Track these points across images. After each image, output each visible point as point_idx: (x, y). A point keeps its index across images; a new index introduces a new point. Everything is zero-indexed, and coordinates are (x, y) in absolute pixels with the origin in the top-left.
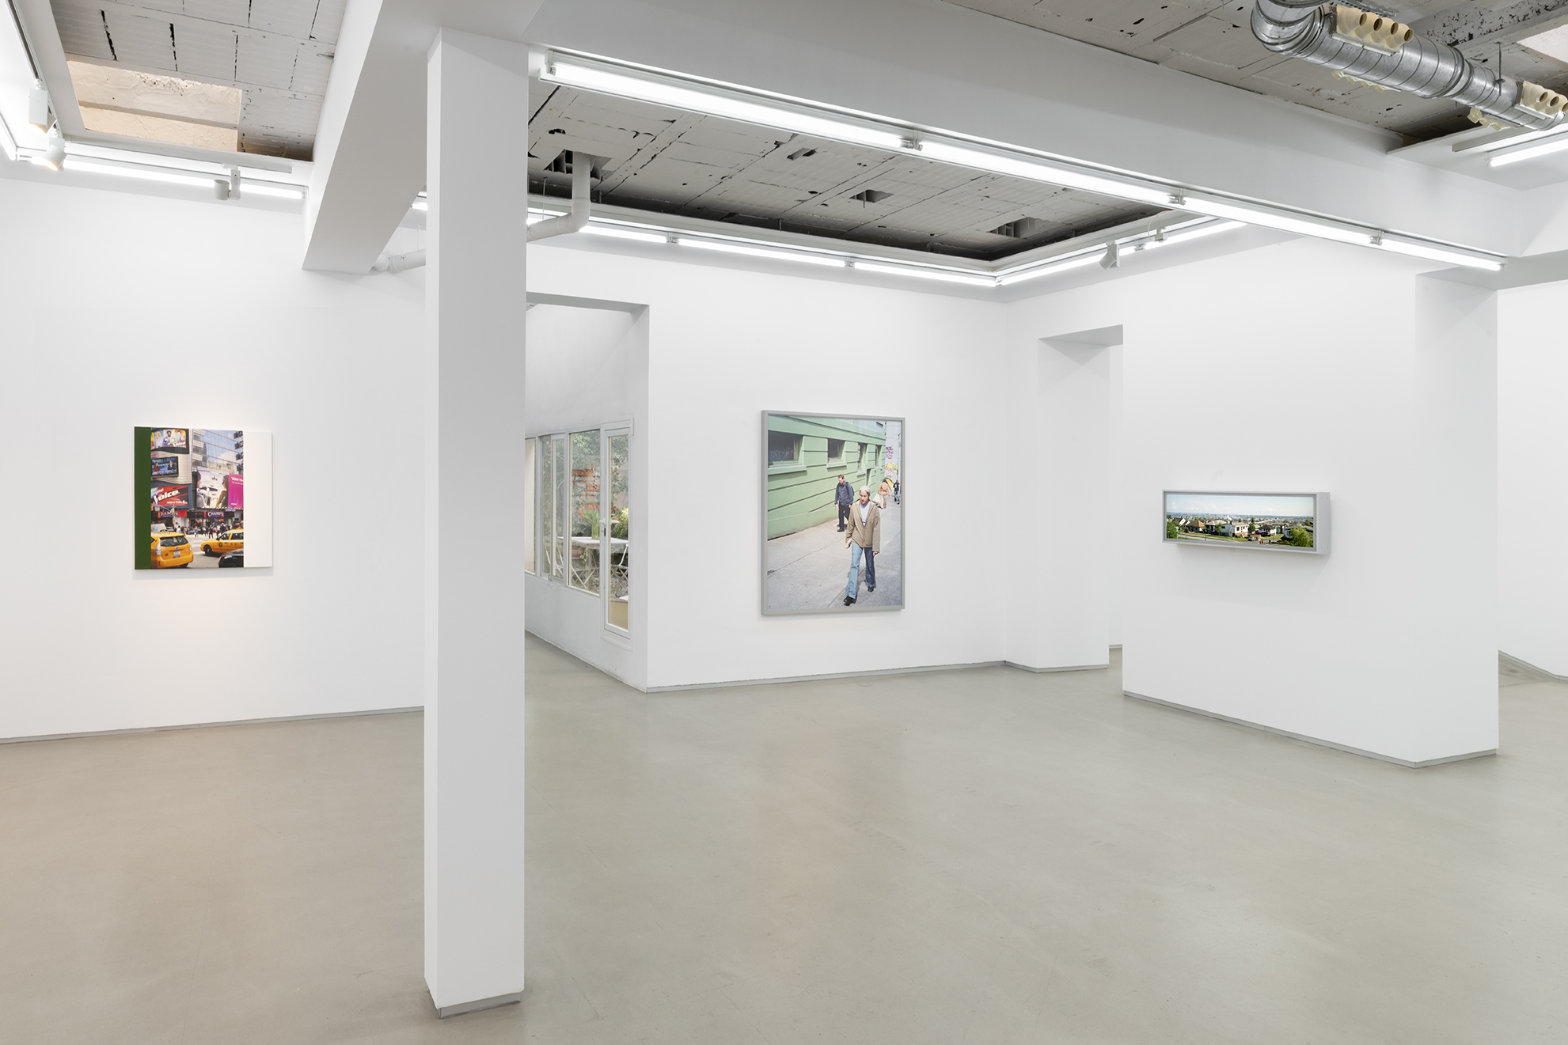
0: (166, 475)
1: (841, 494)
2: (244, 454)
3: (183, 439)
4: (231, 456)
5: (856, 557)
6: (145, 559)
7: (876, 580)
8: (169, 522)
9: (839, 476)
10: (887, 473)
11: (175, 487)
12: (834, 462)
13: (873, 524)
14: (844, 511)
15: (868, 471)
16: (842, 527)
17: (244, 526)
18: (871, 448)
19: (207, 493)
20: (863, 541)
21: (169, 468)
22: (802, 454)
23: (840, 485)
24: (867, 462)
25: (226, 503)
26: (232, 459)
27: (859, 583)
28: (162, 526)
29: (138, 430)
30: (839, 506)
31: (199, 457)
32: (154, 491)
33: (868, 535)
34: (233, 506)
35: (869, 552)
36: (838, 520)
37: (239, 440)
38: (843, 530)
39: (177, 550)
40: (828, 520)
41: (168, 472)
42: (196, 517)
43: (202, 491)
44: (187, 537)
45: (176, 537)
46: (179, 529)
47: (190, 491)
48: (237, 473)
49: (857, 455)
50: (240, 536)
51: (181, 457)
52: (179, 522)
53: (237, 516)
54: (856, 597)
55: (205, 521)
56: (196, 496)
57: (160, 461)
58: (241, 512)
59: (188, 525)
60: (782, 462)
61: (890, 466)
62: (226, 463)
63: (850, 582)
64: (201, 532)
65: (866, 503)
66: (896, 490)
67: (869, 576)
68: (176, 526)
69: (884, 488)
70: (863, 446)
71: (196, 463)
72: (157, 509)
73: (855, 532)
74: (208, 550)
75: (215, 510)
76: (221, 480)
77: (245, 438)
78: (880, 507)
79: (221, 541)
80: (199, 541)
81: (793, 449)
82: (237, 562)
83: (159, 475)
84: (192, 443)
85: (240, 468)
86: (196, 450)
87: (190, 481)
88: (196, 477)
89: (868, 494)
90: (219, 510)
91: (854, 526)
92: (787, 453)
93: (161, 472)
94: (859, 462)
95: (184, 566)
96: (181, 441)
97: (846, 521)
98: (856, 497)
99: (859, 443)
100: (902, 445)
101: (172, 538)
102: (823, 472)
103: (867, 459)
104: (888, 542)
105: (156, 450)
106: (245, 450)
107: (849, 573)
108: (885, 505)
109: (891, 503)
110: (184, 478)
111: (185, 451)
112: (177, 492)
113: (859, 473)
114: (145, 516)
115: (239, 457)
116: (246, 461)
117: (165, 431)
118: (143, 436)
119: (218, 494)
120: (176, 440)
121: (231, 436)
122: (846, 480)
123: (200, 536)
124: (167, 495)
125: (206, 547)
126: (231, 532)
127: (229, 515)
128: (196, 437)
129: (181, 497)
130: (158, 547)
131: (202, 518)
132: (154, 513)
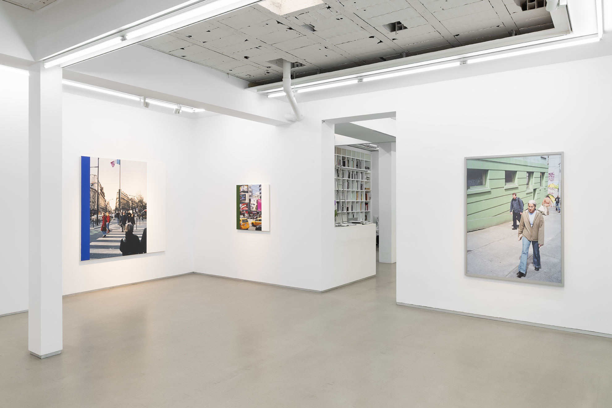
0: (243, 200)
1: (515, 205)
2: (262, 193)
3: (247, 188)
4: (258, 193)
5: (525, 247)
6: (239, 227)
7: (541, 263)
8: (244, 216)
9: (513, 194)
10: (549, 191)
11: (245, 204)
12: (510, 185)
13: (539, 225)
14: (517, 216)
15: (535, 190)
16: (515, 227)
17: (262, 217)
18: (537, 175)
19: (252, 205)
20: (531, 236)
21: (244, 198)
22: (488, 181)
23: (514, 200)
24: (534, 184)
25: (257, 209)
26: (259, 194)
27: (528, 264)
28: (242, 216)
29: (237, 186)
30: (514, 213)
31: (250, 194)
32: (241, 205)
33: (534, 233)
34: (259, 210)
35: (536, 244)
36: (512, 222)
37: (260, 188)
38: (516, 229)
39: (246, 224)
40: (505, 222)
41: (244, 199)
42: (250, 212)
43: (251, 205)
44: (248, 220)
45: (246, 220)
46: (246, 217)
47: (248, 205)
48: (260, 199)
49: (526, 180)
50: (260, 220)
51: (246, 194)
52: (246, 215)
53: (260, 213)
54: (526, 272)
55: (252, 215)
56: (250, 207)
57: (242, 195)
58: (261, 212)
59: (248, 216)
60: (475, 187)
61: (552, 186)
62: (257, 196)
63: (521, 262)
64: (251, 218)
65: (533, 212)
66: (557, 203)
67: (536, 260)
68: (245, 216)
69: (547, 201)
70: (530, 174)
71: (250, 196)
72: (241, 211)
73: (525, 230)
74: (253, 225)
75: (254, 211)
76: (256, 201)
77: (262, 187)
78: (544, 214)
79: (256, 221)
80: (251, 221)
81: (482, 178)
82: (259, 229)
84: (249, 189)
85: (261, 197)
86: (250, 192)
87: (249, 202)
88: (250, 200)
89: (535, 205)
90: (255, 211)
91: (524, 226)
92: (479, 181)
93: (242, 199)
94: (528, 184)
95: (247, 229)
97: (518, 223)
98: (525, 207)
99: (528, 172)
100: (561, 171)
101: (244, 220)
102: (502, 192)
103: (534, 182)
104: (550, 238)
105: (241, 192)
106: (262, 191)
107: (520, 257)
108: (548, 213)
109: (553, 212)
110: (247, 201)
111: (247, 192)
112: (245, 206)
113: (528, 191)
114: (239, 213)
115: (260, 193)
116: (262, 194)
117: (243, 186)
118: (238, 187)
119: (255, 206)
120: (245, 189)
121: (258, 186)
122: (518, 196)
123: (251, 219)
124: (244, 206)
125: (252, 223)
126: (258, 219)
127: (258, 213)
128: (250, 188)
129: (247, 207)
130: (242, 223)
131: (251, 213)
132: (241, 212)
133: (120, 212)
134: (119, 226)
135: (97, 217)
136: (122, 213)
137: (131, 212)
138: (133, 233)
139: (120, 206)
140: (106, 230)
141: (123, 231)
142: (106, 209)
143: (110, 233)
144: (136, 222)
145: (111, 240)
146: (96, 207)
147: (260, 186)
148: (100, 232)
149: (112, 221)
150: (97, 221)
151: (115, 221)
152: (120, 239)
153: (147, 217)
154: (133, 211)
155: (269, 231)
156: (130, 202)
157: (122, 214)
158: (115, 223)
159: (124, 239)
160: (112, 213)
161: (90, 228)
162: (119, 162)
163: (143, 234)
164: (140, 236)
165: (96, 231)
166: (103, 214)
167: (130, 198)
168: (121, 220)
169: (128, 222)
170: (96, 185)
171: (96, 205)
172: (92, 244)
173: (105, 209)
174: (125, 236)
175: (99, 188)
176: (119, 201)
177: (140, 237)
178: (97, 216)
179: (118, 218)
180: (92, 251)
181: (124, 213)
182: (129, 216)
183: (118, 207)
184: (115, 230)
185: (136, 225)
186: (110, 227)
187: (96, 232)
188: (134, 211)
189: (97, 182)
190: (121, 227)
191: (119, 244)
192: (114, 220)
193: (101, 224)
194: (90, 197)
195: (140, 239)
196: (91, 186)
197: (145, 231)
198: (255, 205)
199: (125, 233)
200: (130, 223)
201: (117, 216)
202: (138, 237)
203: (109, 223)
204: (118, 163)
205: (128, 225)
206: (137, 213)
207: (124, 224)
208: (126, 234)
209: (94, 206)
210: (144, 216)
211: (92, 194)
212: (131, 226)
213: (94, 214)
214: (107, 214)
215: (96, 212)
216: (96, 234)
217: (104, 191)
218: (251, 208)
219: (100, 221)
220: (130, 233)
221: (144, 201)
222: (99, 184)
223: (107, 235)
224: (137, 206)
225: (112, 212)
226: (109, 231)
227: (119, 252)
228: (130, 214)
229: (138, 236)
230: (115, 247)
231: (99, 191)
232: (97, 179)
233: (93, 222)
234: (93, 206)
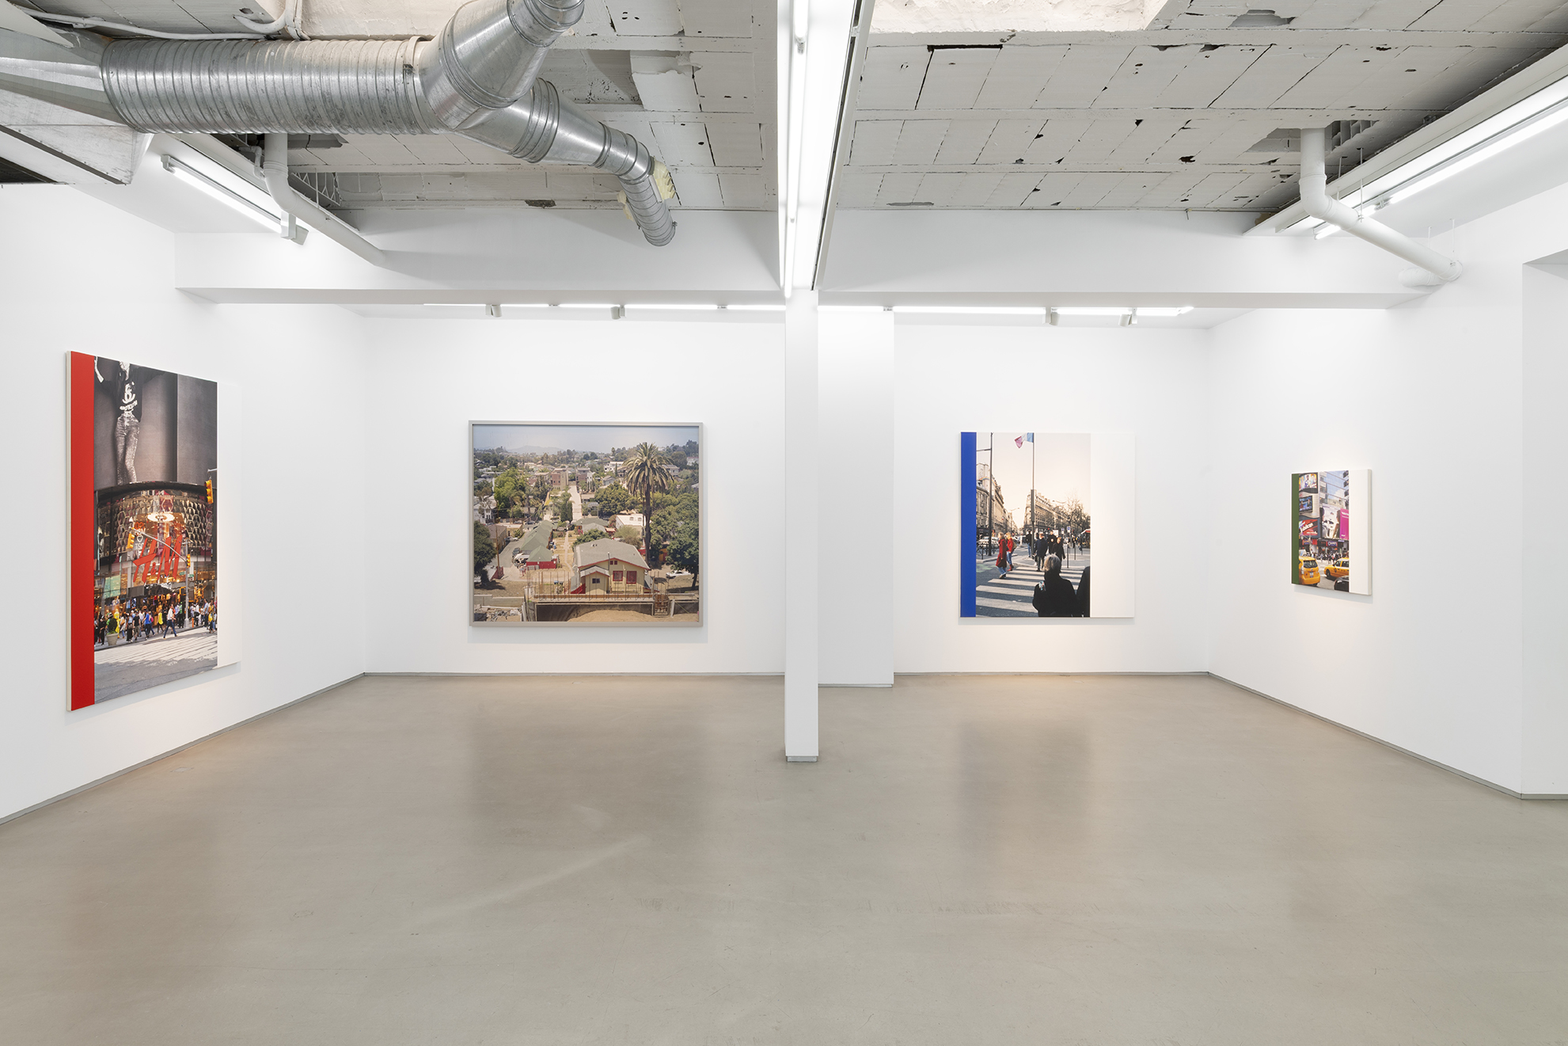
0: (1307, 510)
2: (1350, 492)
3: (1315, 481)
4: (1340, 494)
6: (1297, 579)
8: (1308, 550)
11: (1311, 520)
17: (1350, 555)
19: (1328, 525)
21: (1308, 505)
25: (1338, 536)
26: (1343, 496)
28: (1304, 551)
29: (1294, 476)
31: (1323, 495)
32: (1301, 524)
34: (1343, 537)
37: (1346, 478)
39: (1312, 572)
41: (1308, 508)
42: (1321, 543)
43: (1325, 524)
44: (1317, 561)
45: (1312, 561)
46: (1313, 555)
47: (1318, 524)
48: (1345, 508)
50: (1346, 564)
51: (1314, 495)
52: (1313, 549)
53: (1345, 546)
55: (1327, 549)
56: (1322, 528)
57: (1303, 500)
58: (1347, 542)
59: (1317, 552)
62: (1338, 499)
64: (1324, 559)
68: (1311, 552)
71: (1322, 501)
72: (1302, 538)
74: (1330, 575)
75: (1332, 540)
76: (1336, 514)
77: (1350, 477)
79: (1336, 567)
80: (1323, 566)
82: (1343, 587)
83: (1303, 511)
84: (1321, 484)
85: (1347, 504)
86: (1322, 489)
87: (1319, 516)
88: (1322, 511)
90: (1335, 540)
93: (1304, 508)
95: (1315, 585)
96: (1314, 483)
101: (1309, 561)
105: (1302, 491)
106: (1350, 487)
111: (1315, 491)
112: (1312, 524)
114: (1298, 544)
115: (1346, 494)
116: (1351, 496)
117: (1306, 476)
118: (1296, 478)
119: (1334, 526)
120: (1310, 482)
121: (1341, 476)
123: (1323, 561)
124: (1307, 527)
125: (1327, 571)
126: (1342, 560)
127: (1340, 545)
128: (1322, 479)
129: (1314, 528)
130: (1303, 568)
131: (1325, 545)
132: (1301, 541)
133: (1034, 532)
134: (1031, 559)
135: (990, 542)
136: (1038, 534)
137: (1056, 533)
138: (1060, 575)
139: (1033, 522)
140: (1005, 566)
141: (1039, 569)
142: (1007, 526)
143: (1013, 571)
144: (1066, 554)
145: (1015, 585)
146: (987, 523)
147: (1346, 474)
148: (994, 568)
149: (1018, 548)
150: (990, 549)
151: (1023, 550)
152: (1035, 584)
153: (1091, 544)
154: (1060, 531)
155: (1370, 596)
156: (1054, 513)
157: (1038, 538)
158: (1023, 554)
159: (1040, 586)
160: (1018, 535)
161: (977, 560)
162: (1032, 438)
163: (1082, 579)
164: (1076, 582)
165: (987, 565)
166: (999, 536)
167: (1055, 506)
168: (1036, 549)
169: (1050, 553)
170: (988, 482)
171: (987, 519)
172: (979, 588)
173: (1004, 527)
174: (1043, 578)
175: (993, 488)
176: (1032, 511)
177: (1075, 584)
178: (990, 539)
179: (1030, 545)
180: (980, 602)
181: (1042, 535)
182: (1052, 540)
183: (1029, 523)
184: (1023, 566)
185: (1066, 559)
186: (1014, 561)
187: (987, 568)
188: (1063, 533)
189: (989, 477)
190: (1036, 561)
191: (1031, 594)
192: (1022, 547)
193: (996, 555)
194: (975, 505)
195: (1076, 588)
196: (978, 485)
197: (1086, 574)
198: (1333, 523)
199: (1044, 574)
200: (1054, 555)
201: (1028, 539)
202: (1070, 584)
203: (1012, 553)
204: (1028, 441)
205: (1050, 558)
206: (1068, 535)
207: (1043, 555)
208: (1045, 576)
209: (984, 520)
210: (1084, 542)
211: (979, 499)
212: (1055, 560)
213: (984, 535)
214: (1008, 536)
215: (987, 531)
216: (987, 572)
217: (1002, 493)
218: (1325, 530)
219: (995, 548)
220: (1053, 575)
221: (1084, 511)
222: (993, 481)
223: (1007, 576)
224: (1069, 522)
225: (1019, 532)
226: (1012, 567)
227: (1030, 608)
228: (1053, 536)
229: (1071, 580)
230: (1024, 599)
231: (993, 493)
232: (989, 472)
233: (981, 550)
234: (981, 521)
